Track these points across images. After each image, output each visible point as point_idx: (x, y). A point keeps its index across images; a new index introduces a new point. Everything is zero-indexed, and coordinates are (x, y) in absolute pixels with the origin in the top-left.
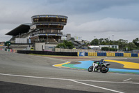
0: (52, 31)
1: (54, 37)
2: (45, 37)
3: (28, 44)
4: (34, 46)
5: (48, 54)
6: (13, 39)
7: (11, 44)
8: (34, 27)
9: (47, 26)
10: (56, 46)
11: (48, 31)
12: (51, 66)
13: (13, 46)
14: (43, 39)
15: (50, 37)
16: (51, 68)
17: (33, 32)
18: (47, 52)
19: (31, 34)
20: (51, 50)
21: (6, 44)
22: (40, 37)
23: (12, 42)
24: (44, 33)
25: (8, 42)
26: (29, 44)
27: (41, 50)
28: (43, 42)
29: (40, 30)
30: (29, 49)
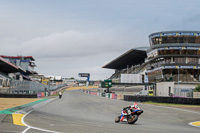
0: (187, 61)
1: (191, 71)
2: (175, 72)
3: (143, 84)
4: (154, 88)
5: (181, 103)
6: (116, 75)
7: (114, 84)
8: (154, 53)
9: (178, 51)
10: (194, 87)
11: (179, 60)
12: (186, 124)
13: (115, 87)
14: (171, 74)
15: (184, 72)
16: (186, 129)
17: (152, 62)
18: (177, 98)
19: (149, 66)
20: (184, 95)
21: (103, 84)
22: (166, 71)
23: (114, 80)
24: (172, 65)
25: (107, 81)
26: (146, 84)
27: (168, 95)
28: (171, 80)
29: (166, 58)
30: (145, 93)
